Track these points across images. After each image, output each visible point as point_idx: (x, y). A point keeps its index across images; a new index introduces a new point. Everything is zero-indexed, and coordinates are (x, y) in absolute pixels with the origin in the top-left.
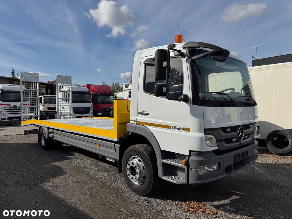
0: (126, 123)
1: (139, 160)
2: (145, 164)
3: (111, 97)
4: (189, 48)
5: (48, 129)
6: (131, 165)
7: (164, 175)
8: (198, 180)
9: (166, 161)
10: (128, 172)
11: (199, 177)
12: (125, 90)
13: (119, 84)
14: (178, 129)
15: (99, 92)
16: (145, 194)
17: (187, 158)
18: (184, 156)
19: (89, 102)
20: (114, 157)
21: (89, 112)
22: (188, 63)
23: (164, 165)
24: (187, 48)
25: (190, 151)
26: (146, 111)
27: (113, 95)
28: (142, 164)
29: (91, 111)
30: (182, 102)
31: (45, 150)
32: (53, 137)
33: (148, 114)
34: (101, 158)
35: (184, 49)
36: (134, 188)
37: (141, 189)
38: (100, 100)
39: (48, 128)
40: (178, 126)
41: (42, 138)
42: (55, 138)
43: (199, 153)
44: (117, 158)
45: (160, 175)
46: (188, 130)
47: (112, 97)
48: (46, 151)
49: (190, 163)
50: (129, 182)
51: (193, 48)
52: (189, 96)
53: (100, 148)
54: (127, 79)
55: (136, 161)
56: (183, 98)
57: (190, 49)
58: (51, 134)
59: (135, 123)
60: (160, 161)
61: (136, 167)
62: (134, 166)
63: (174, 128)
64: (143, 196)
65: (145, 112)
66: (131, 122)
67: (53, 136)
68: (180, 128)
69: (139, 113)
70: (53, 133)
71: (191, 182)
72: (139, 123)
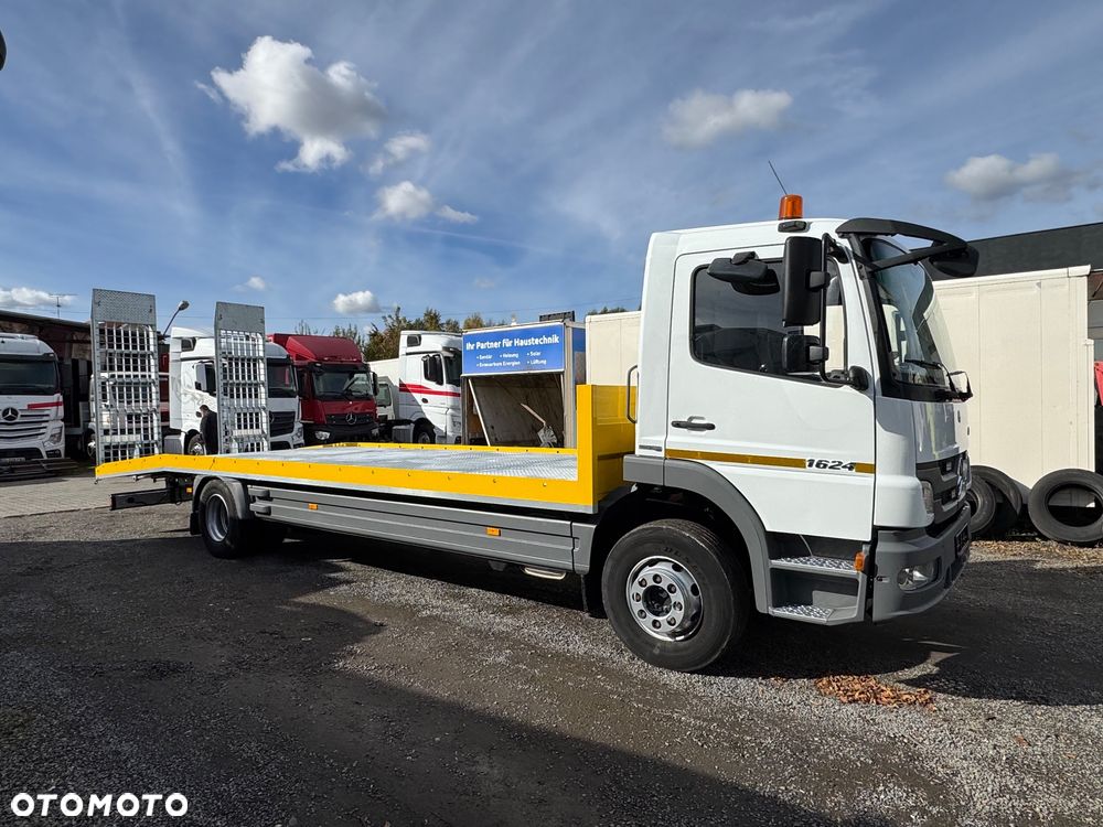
0: (620, 456)
1: (676, 568)
2: (703, 579)
3: (356, 376)
4: (858, 234)
5: (245, 489)
6: (651, 583)
7: (777, 605)
8: (901, 609)
9: (783, 563)
10: (637, 606)
11: (905, 600)
12: (407, 354)
13: (355, 334)
14: (831, 467)
15: (320, 360)
16: (699, 667)
17: (865, 548)
18: (856, 545)
19: (289, 395)
20: (568, 564)
21: (290, 430)
22: (862, 278)
23: (777, 574)
24: (851, 235)
25: (876, 529)
26: (702, 418)
28: (687, 579)
29: (298, 425)
30: (847, 389)
31: (228, 559)
32: (269, 511)
33: (711, 427)
34: (501, 570)
35: (842, 237)
36: (657, 651)
37: (684, 653)
38: (320, 387)
39: (245, 483)
40: (831, 456)
41: (210, 519)
42: (274, 516)
43: (900, 533)
44: (584, 566)
45: (763, 603)
46: (871, 469)
48: (233, 561)
49: (877, 561)
50: (638, 636)
51: (869, 236)
52: (869, 370)
53: (501, 538)
54: (384, 318)
55: (664, 569)
56: (854, 378)
57: (862, 238)
58: (254, 501)
59: (662, 454)
60: (761, 565)
61: (670, 586)
62: (664, 585)
63: (818, 466)
64: (692, 673)
65: (694, 421)
66: (638, 452)
67: (269, 508)
68: (840, 463)
69: (677, 425)
70: (267, 497)
71: (877, 615)
72: (673, 454)
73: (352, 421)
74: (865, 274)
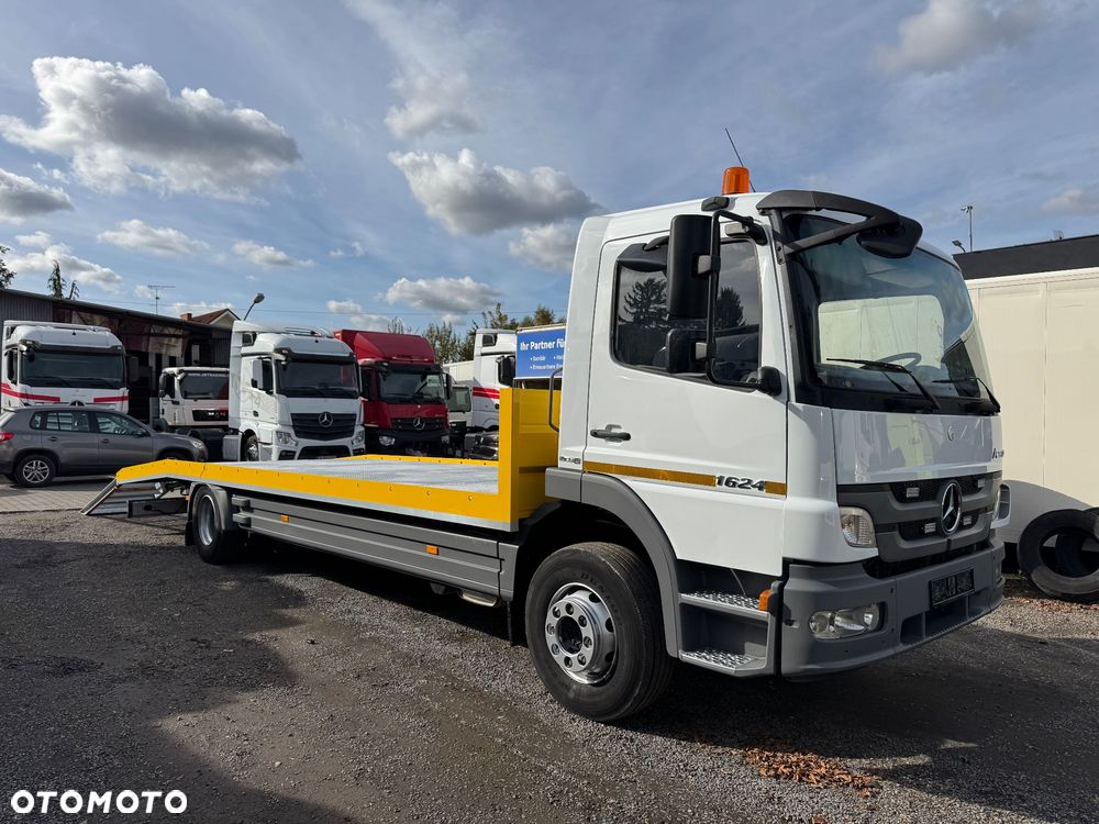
0: (542, 470)
1: (593, 598)
2: (616, 611)
3: (429, 377)
4: (780, 210)
5: (229, 497)
6: (564, 613)
7: (689, 648)
8: (808, 663)
9: (694, 598)
10: (552, 639)
11: (816, 649)
12: (483, 355)
13: (450, 332)
14: (740, 486)
15: (388, 359)
16: (611, 717)
17: (775, 584)
18: (764, 580)
19: (351, 395)
20: (493, 588)
21: (349, 433)
22: (780, 261)
23: (689, 611)
24: (773, 211)
25: (787, 562)
26: (619, 427)
27: (438, 372)
28: (602, 613)
29: (359, 429)
30: (757, 394)
32: (248, 522)
33: (627, 437)
34: (440, 593)
35: (763, 214)
36: (571, 695)
37: (598, 699)
38: (391, 387)
39: (231, 491)
40: (740, 477)
41: (202, 525)
42: (255, 527)
43: (814, 568)
44: (508, 592)
45: (674, 646)
46: (779, 489)
47: (435, 377)
49: (786, 600)
50: (555, 675)
51: (796, 212)
52: (782, 370)
53: (439, 557)
55: (580, 599)
56: (763, 380)
57: (785, 215)
58: (238, 511)
59: (580, 467)
60: (672, 599)
61: (582, 619)
62: (575, 617)
63: (727, 484)
64: (607, 723)
65: (614, 431)
66: (561, 464)
67: (249, 520)
68: (750, 482)
69: (595, 434)
70: (247, 507)
71: (786, 667)
72: (592, 467)
73: (419, 426)
74: (782, 256)
